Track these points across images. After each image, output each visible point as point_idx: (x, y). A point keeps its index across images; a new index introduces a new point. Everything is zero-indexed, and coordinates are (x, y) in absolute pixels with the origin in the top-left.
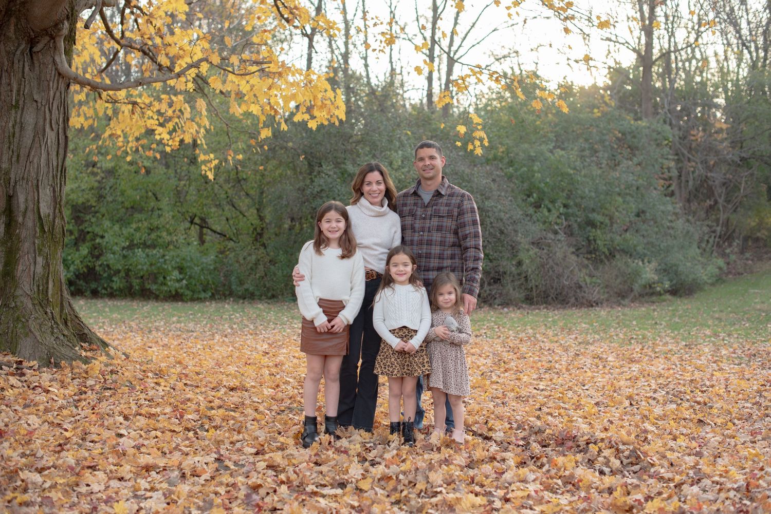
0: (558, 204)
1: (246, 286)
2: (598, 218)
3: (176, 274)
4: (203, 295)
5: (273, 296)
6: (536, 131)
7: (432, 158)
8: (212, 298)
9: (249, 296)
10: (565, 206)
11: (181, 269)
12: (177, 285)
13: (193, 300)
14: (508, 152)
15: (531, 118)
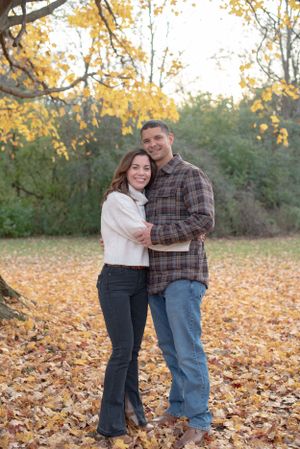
0: (244, 172)
1: (53, 227)
2: (267, 180)
3: (8, 221)
4: (26, 234)
5: (70, 234)
6: (228, 127)
7: (157, 138)
8: (32, 235)
9: (55, 234)
10: (248, 173)
11: (11, 217)
12: (10, 228)
13: (19, 237)
14: (211, 141)
15: (226, 118)
